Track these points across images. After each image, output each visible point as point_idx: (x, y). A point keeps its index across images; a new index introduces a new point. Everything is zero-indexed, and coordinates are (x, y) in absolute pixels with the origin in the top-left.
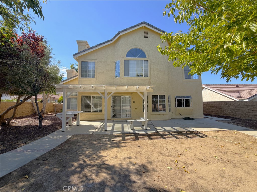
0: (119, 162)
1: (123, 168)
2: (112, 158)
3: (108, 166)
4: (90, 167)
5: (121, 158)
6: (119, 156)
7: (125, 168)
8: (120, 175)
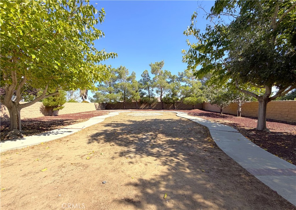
0: (143, 159)
1: (139, 154)
2: (150, 163)
3: (152, 155)
4: (168, 155)
5: (140, 164)
6: (143, 165)
7: (138, 154)
8: (143, 150)
